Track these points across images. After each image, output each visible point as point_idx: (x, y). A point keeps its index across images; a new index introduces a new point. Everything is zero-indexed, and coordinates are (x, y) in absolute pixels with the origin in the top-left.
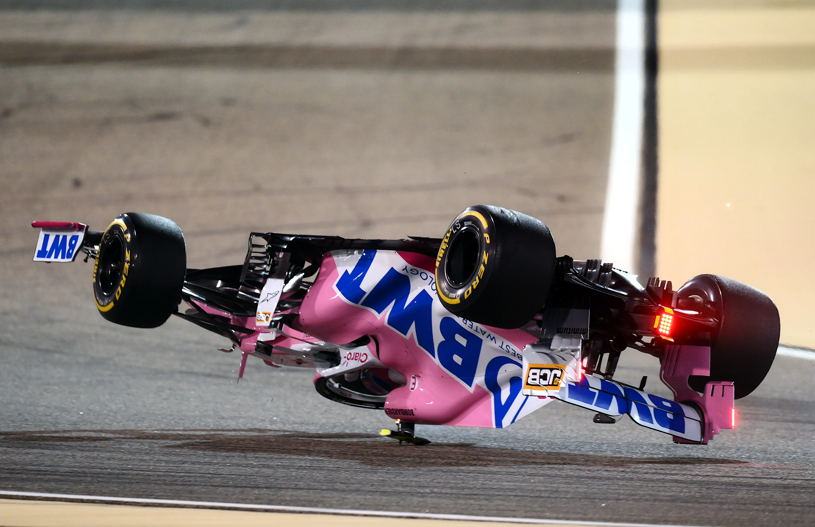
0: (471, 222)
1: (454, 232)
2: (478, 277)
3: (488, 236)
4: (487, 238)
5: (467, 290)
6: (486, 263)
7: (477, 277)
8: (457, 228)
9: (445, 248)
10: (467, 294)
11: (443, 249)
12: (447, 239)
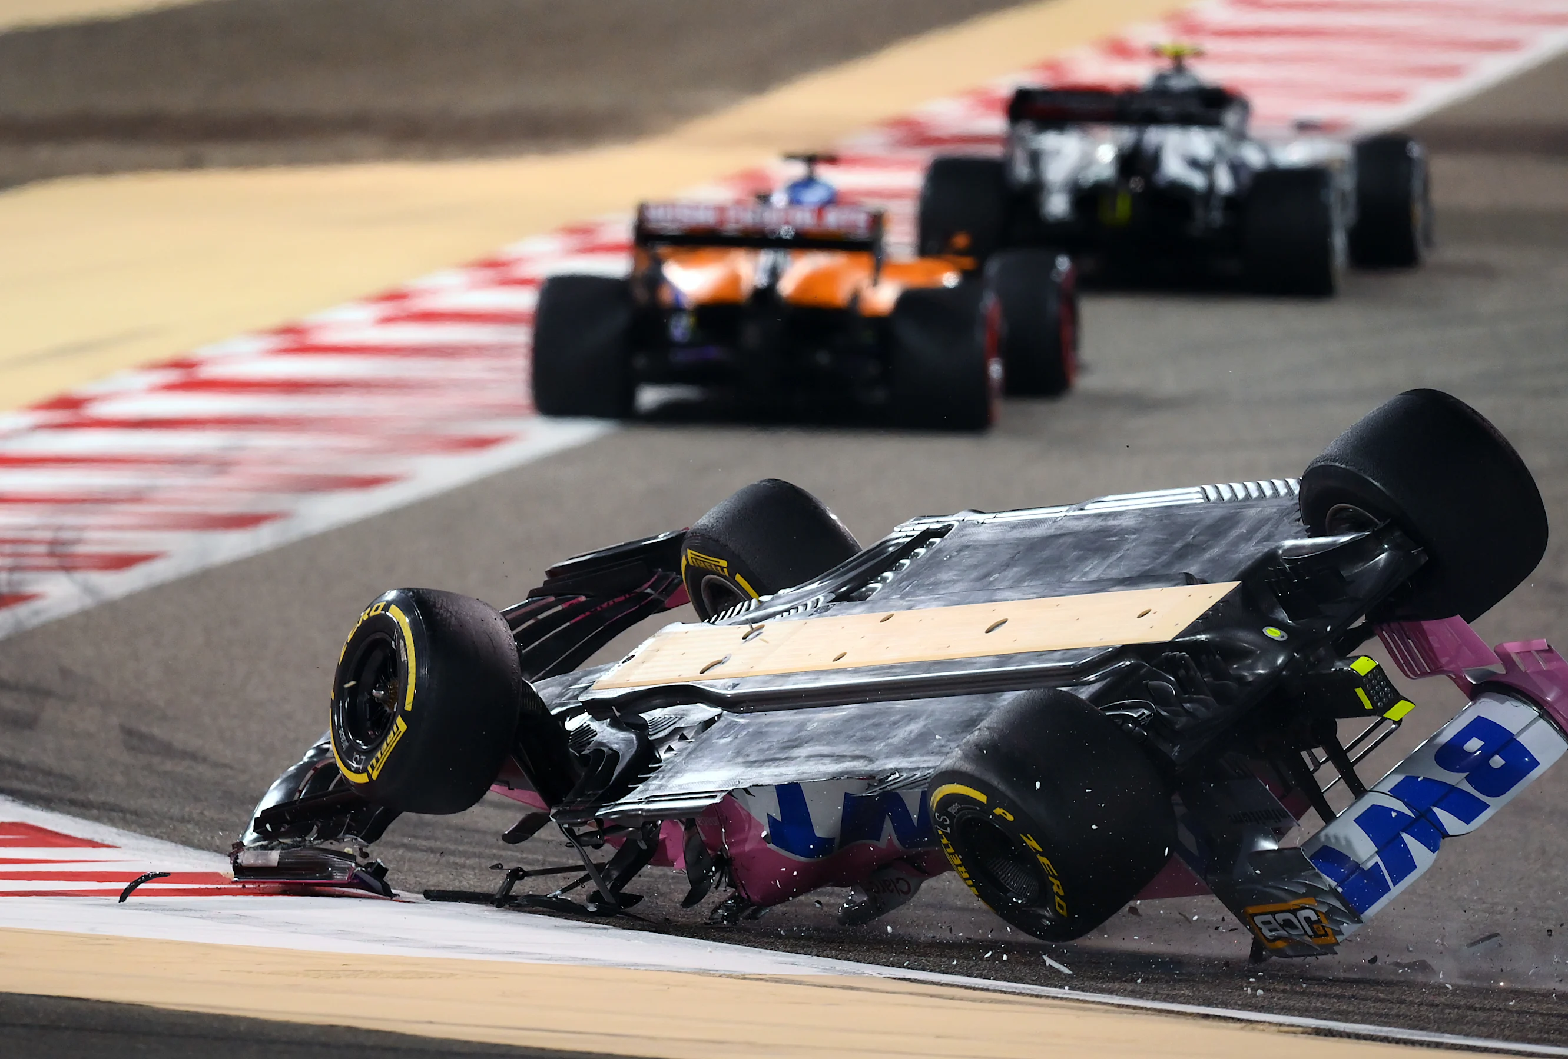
0: (956, 804)
1: (949, 831)
2: (1051, 876)
3: (1002, 810)
4: (1003, 813)
5: (1057, 904)
6: (1041, 850)
7: (1050, 878)
8: (945, 823)
9: (959, 862)
10: (1063, 910)
11: (960, 865)
12: (949, 848)
